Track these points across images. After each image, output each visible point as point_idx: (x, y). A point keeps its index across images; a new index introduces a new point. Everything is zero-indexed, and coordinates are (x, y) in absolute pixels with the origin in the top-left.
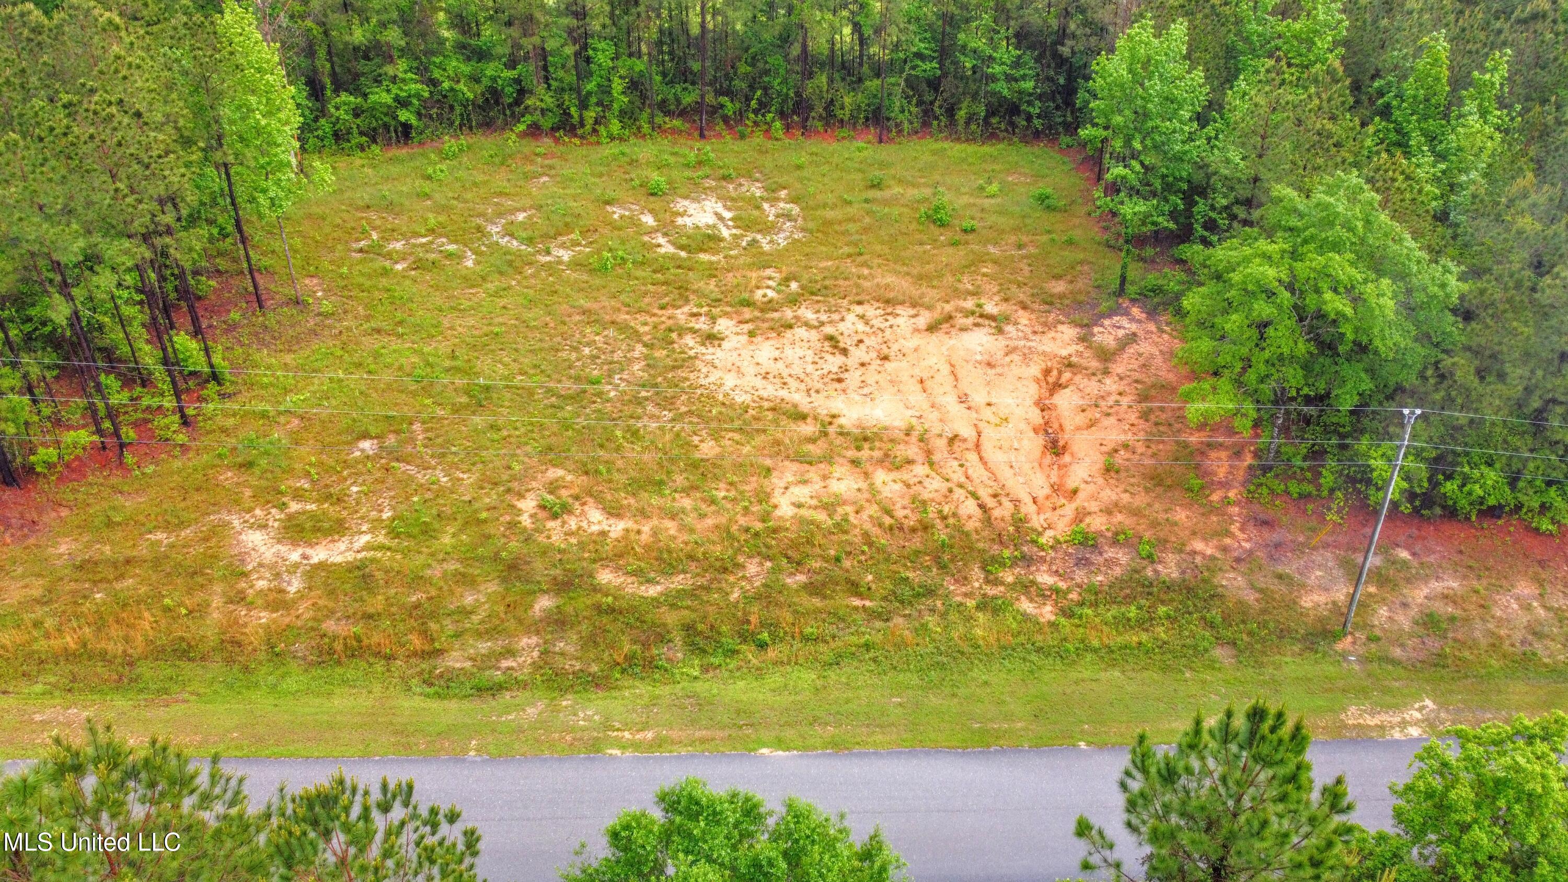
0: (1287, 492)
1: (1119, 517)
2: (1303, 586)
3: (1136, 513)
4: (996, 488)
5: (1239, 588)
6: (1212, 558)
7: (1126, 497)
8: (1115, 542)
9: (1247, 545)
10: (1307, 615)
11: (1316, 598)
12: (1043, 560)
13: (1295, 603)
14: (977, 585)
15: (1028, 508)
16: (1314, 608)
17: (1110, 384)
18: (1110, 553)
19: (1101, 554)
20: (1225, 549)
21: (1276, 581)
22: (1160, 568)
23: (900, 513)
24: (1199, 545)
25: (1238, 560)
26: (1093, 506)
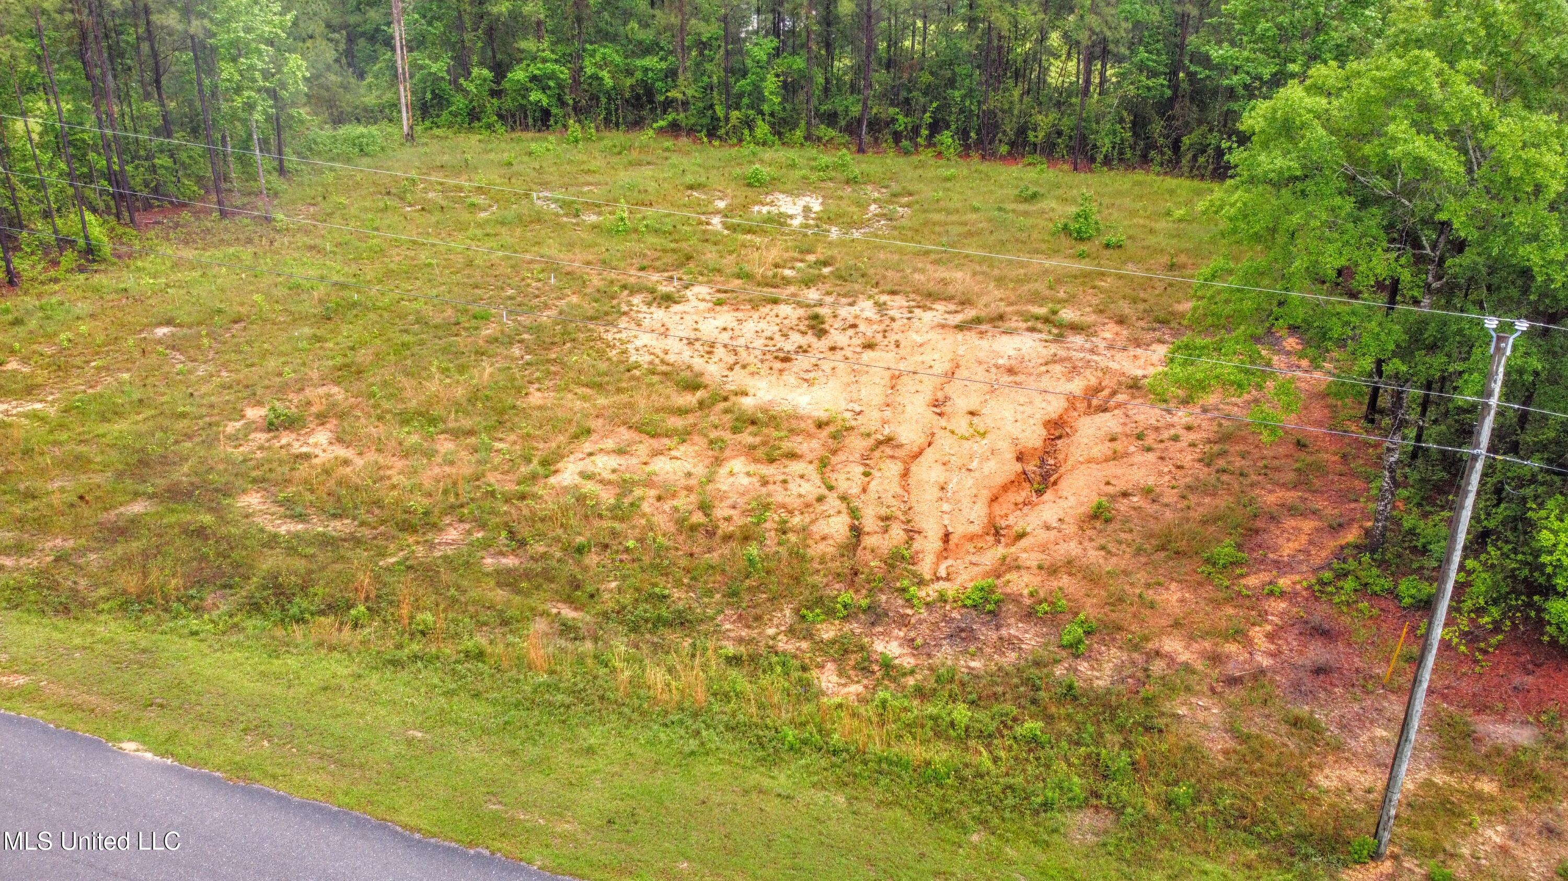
0: (1393, 594)
1: (1065, 581)
2: (1338, 748)
3: (1092, 578)
4: (897, 509)
5: (1204, 726)
6: (1188, 668)
7: (1094, 556)
8: (1029, 615)
9: (1266, 662)
10: (1315, 800)
11: (1351, 774)
12: (903, 622)
13: (1302, 774)
14: (771, 631)
15: (930, 544)
16: (1338, 794)
17: (1182, 416)
18: (1014, 629)
19: (998, 627)
20: (1215, 659)
21: (1284, 728)
22: (1083, 666)
23: (720, 512)
24: (1172, 645)
25: (1233, 681)
26: (1031, 559)
